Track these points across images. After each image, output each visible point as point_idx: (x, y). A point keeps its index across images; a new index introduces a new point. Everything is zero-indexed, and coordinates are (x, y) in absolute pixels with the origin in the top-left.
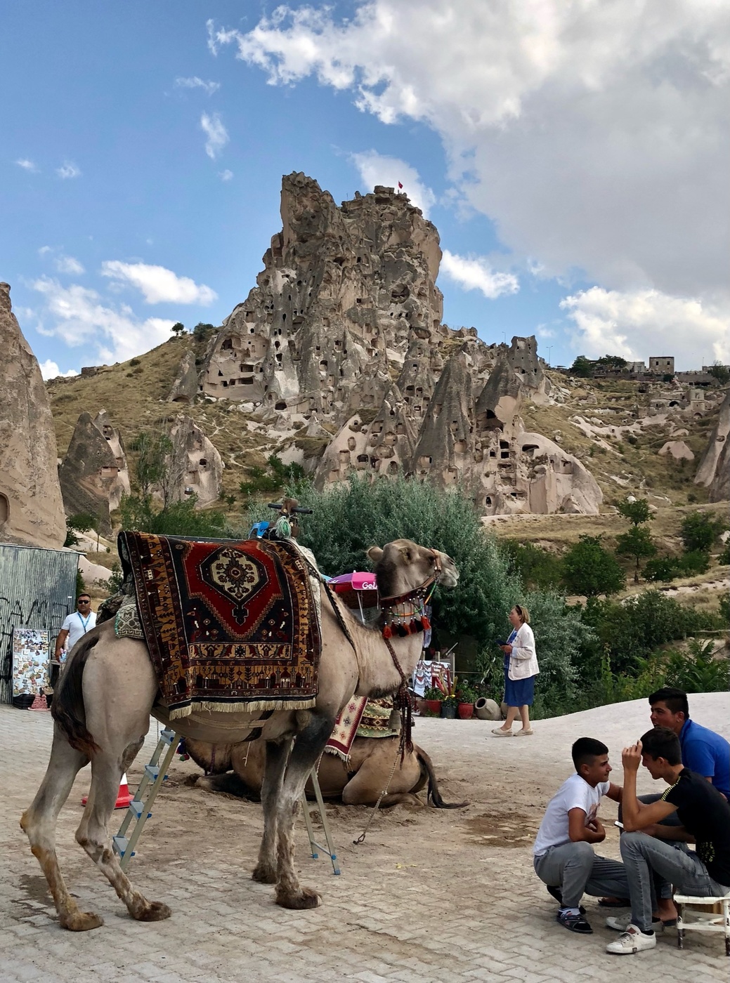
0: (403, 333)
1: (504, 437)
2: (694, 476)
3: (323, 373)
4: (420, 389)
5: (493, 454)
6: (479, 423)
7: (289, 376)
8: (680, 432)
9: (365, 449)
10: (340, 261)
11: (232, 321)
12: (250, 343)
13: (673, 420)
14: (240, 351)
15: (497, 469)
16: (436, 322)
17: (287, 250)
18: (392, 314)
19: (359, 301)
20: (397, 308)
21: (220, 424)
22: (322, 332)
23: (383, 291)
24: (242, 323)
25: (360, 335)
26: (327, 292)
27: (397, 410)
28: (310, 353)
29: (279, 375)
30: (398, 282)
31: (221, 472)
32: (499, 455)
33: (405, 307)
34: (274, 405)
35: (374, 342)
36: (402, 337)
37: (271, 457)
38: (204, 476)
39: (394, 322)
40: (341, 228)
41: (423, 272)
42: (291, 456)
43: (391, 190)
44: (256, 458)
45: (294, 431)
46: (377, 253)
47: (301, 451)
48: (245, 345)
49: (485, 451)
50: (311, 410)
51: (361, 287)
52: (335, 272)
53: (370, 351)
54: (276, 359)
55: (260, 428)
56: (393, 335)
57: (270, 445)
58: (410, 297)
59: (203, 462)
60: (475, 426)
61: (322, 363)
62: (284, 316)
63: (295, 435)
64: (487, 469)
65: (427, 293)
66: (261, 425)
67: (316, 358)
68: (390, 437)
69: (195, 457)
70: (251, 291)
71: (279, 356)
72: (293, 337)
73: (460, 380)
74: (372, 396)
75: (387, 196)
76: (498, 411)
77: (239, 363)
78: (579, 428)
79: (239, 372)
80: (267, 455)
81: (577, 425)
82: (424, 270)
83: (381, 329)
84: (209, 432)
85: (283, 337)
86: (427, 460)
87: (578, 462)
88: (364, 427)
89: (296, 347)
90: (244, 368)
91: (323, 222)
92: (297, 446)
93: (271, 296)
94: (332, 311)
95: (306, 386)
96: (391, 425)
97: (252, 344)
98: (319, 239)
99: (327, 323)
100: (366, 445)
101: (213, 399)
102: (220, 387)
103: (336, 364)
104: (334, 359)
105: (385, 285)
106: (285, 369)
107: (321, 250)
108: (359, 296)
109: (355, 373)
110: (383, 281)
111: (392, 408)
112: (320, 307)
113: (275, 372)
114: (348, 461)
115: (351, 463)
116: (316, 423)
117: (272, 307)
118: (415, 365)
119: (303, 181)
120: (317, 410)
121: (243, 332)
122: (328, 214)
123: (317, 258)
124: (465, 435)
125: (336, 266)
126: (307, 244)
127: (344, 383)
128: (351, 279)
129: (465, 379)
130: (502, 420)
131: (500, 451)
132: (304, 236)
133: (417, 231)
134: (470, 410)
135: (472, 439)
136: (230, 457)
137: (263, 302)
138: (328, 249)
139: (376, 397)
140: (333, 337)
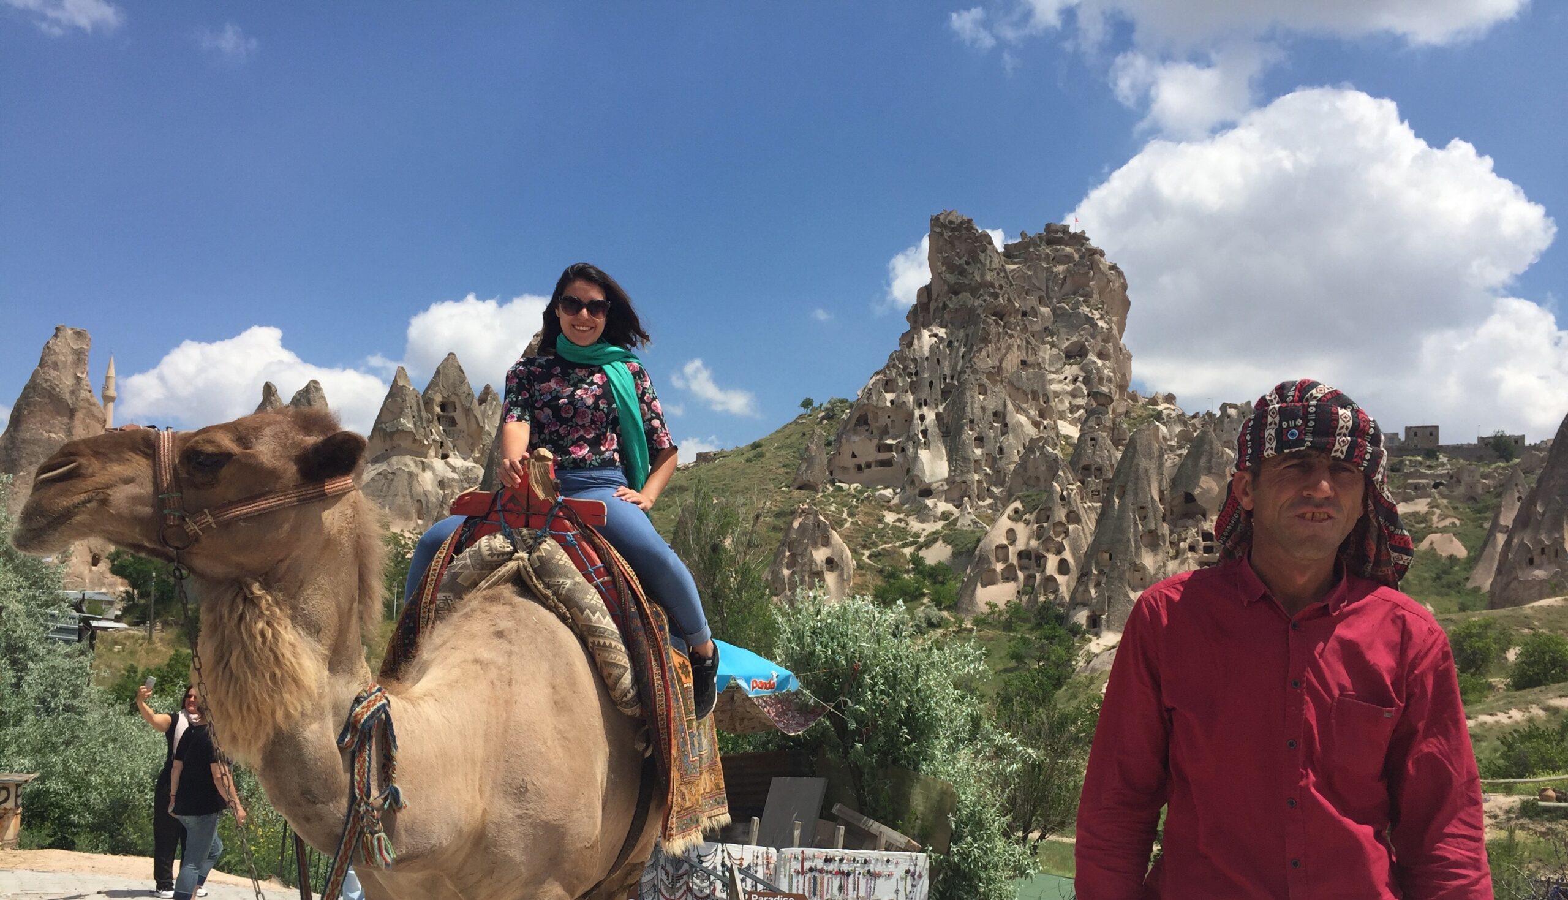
0: (1081, 402)
1: (1206, 526)
2: (1467, 579)
3: (978, 452)
4: (1099, 469)
5: (1192, 548)
6: (1175, 510)
7: (936, 457)
8: (1447, 522)
9: (1028, 544)
10: (1000, 315)
11: (868, 392)
12: (889, 417)
13: (1438, 507)
14: (878, 428)
16: (1122, 387)
17: (936, 304)
18: (1066, 378)
19: (1023, 363)
20: (1071, 370)
21: (851, 515)
22: (978, 402)
23: (1055, 351)
24: (880, 394)
25: (1025, 406)
26: (984, 353)
27: (1069, 494)
28: (962, 427)
29: (924, 455)
30: (1074, 339)
31: (852, 572)
32: (1200, 549)
33: (1082, 369)
34: (917, 491)
35: (1042, 413)
36: (1079, 407)
37: (912, 555)
38: (830, 578)
39: (1069, 388)
40: (1002, 274)
41: (1105, 326)
42: (937, 555)
43: (1066, 229)
44: (895, 556)
45: (941, 524)
46: (1046, 305)
47: (949, 547)
48: (883, 419)
49: (1182, 544)
50: (963, 497)
51: (1027, 348)
52: (993, 330)
53: (1036, 425)
54: (920, 436)
55: (900, 520)
56: (1067, 404)
57: (912, 540)
58: (1089, 357)
59: (830, 561)
60: (1169, 514)
61: (976, 439)
62: (931, 383)
63: (943, 528)
65: (1111, 352)
66: (902, 516)
67: (969, 434)
68: (1060, 529)
69: (820, 555)
70: (892, 355)
71: (925, 433)
72: (941, 409)
73: (1149, 454)
74: (1038, 478)
75: (1060, 235)
76: (1197, 492)
77: (876, 441)
79: (876, 453)
80: (908, 552)
82: (1106, 322)
83: (1051, 396)
84: (838, 523)
85: (930, 408)
86: (1107, 556)
88: (1027, 516)
89: (946, 421)
90: (882, 448)
91: (979, 269)
92: (944, 542)
93: (915, 360)
94: (989, 375)
95: (956, 468)
96: (1061, 514)
97: (891, 418)
98: (974, 291)
99: (983, 390)
100: (1029, 538)
101: (845, 486)
102: (853, 471)
103: (993, 441)
104: (992, 433)
105: (1056, 343)
106: (931, 447)
107: (977, 303)
108: (1023, 356)
109: (1018, 452)
110: (1055, 339)
111: (1062, 491)
112: (975, 372)
113: (919, 452)
114: (1006, 559)
115: (1010, 561)
116: (969, 513)
117: (917, 373)
118: (1092, 439)
119: (955, 220)
120: (969, 497)
121: (881, 404)
122: (985, 259)
123: (972, 311)
124: (1156, 524)
125: (995, 320)
126: (960, 296)
127: (1002, 464)
128: (1013, 337)
129: (1156, 454)
130: (1204, 505)
131: (1202, 543)
132: (956, 287)
133: (1096, 276)
134: (1161, 492)
135: (1165, 529)
136: (863, 554)
137: (905, 368)
138: (985, 301)
139: (1042, 479)
140: (991, 406)
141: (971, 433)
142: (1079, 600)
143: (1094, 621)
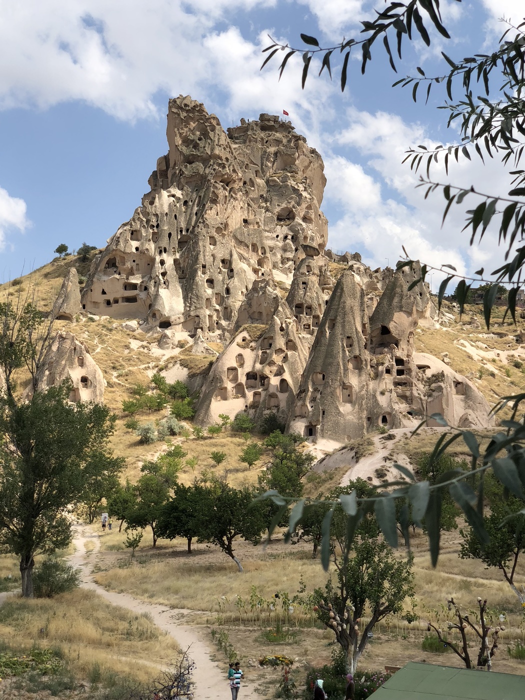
0: (290, 255)
1: (399, 353)
3: (209, 291)
4: (309, 308)
5: (388, 371)
6: (374, 339)
7: (174, 294)
10: (227, 182)
11: (116, 240)
12: (134, 261)
14: (124, 270)
15: (393, 387)
16: (321, 246)
17: (173, 171)
18: (277, 236)
19: (245, 221)
20: (282, 230)
21: (103, 342)
22: (208, 252)
23: (269, 214)
24: (126, 241)
25: (246, 255)
26: (213, 211)
27: (287, 326)
28: (196, 271)
29: (163, 292)
30: (284, 205)
31: (103, 390)
32: (394, 371)
33: (291, 229)
34: (158, 323)
35: (260, 263)
36: (288, 259)
37: (155, 376)
38: (85, 394)
39: (280, 244)
40: (228, 150)
41: (308, 196)
42: (175, 375)
43: (275, 118)
44: (140, 377)
45: (178, 350)
46: (261, 178)
47: (186, 369)
48: (129, 265)
49: (380, 368)
50: (196, 328)
51: (248, 208)
52: (222, 193)
53: (256, 271)
54: (161, 277)
55: (143, 347)
56: (279, 256)
57: (154, 363)
58: (296, 220)
59: (84, 380)
60: (370, 343)
61: (207, 281)
62: (170, 235)
63: (180, 353)
64: (382, 387)
65: (313, 217)
66: (145, 343)
67: (201, 277)
68: (280, 354)
69: (76, 373)
70: (137, 210)
71: (164, 274)
72: (178, 256)
74: (260, 313)
75: (272, 123)
76: (391, 326)
77: (123, 281)
78: (465, 351)
79: (123, 290)
80: (151, 374)
81: (463, 348)
82: (309, 193)
83: (268, 250)
84: (91, 348)
85: (168, 255)
86: (321, 376)
87: (469, 382)
88: (253, 344)
89: (182, 266)
90: (128, 286)
91: (209, 144)
92: (181, 365)
93: (156, 215)
94: (219, 230)
95: (191, 304)
96: (280, 342)
97: (136, 262)
98: (206, 160)
99: (213, 242)
100: (255, 362)
101: (96, 318)
102: (103, 306)
103: (222, 283)
104: (220, 277)
105: (270, 208)
106: (170, 287)
107: (207, 171)
108: (245, 216)
109: (242, 292)
110: (268, 204)
111: (282, 324)
112: (207, 226)
113: (160, 290)
114: (235, 379)
115: (239, 381)
116: (202, 341)
117: (158, 226)
118: (304, 283)
119: (188, 103)
120: (202, 329)
121: (128, 251)
122: (214, 136)
123: (204, 179)
124: (360, 351)
125: (222, 186)
126: (194, 165)
127: (230, 301)
128: (237, 200)
129: (359, 294)
130: (397, 336)
131: (396, 368)
132: (191, 157)
133: (301, 157)
134: (364, 325)
135: (367, 355)
136: (112, 375)
137: (148, 221)
138: (214, 170)
139: (264, 314)
140: (220, 255)
141: (203, 276)
142: (298, 414)
143: (311, 431)
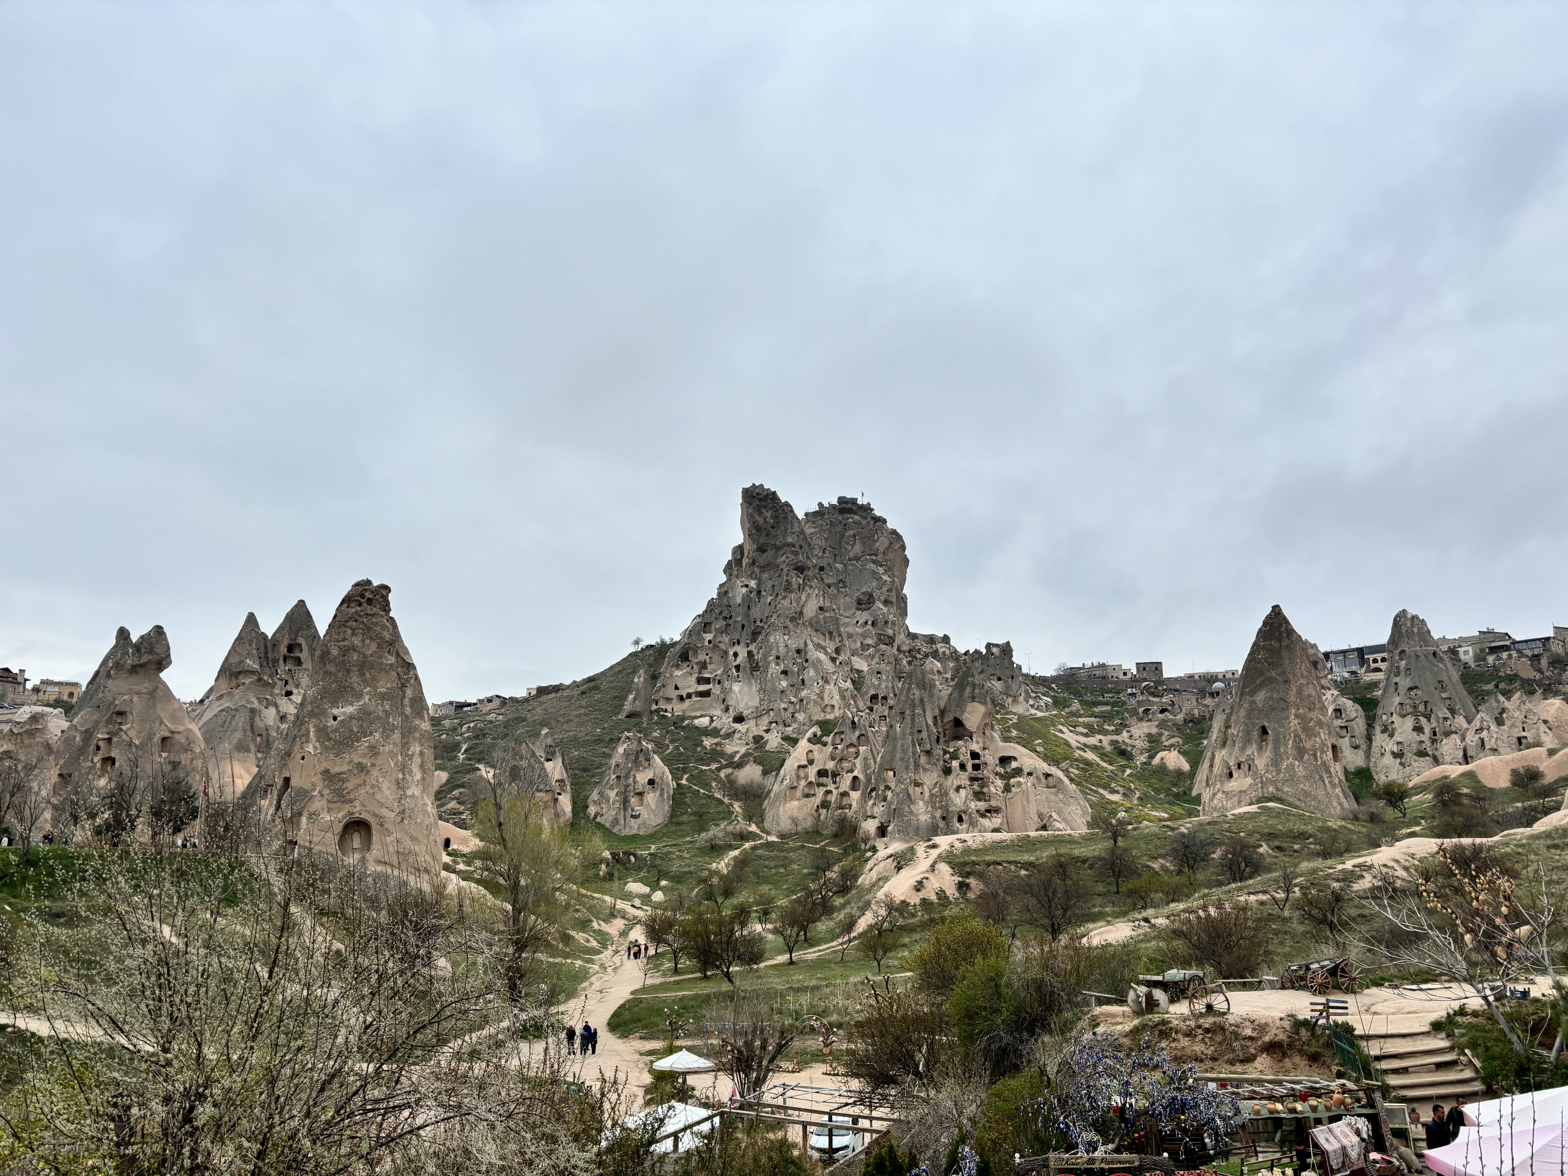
0: (870, 641)
1: (975, 747)
2: (1189, 789)
3: (784, 684)
4: (885, 698)
5: (962, 766)
6: (946, 732)
7: (748, 688)
8: (1173, 741)
9: (825, 763)
10: (800, 569)
11: (690, 633)
12: (707, 655)
13: (1165, 728)
14: (697, 663)
15: (968, 783)
17: (747, 560)
18: (857, 622)
19: (821, 609)
20: (863, 616)
22: (782, 641)
23: (848, 599)
24: (699, 634)
25: (823, 644)
26: (787, 601)
27: (859, 720)
28: (769, 663)
29: (737, 687)
30: (863, 589)
31: (671, 792)
32: (969, 767)
33: (871, 615)
34: (731, 719)
35: (838, 651)
36: (868, 646)
37: (728, 775)
38: (652, 798)
39: (861, 630)
41: (888, 579)
42: (748, 774)
43: (854, 501)
45: (752, 746)
46: (840, 562)
47: (759, 767)
48: (702, 657)
49: (954, 763)
50: (771, 723)
51: (824, 596)
52: (796, 581)
53: (833, 660)
54: (734, 670)
55: (716, 744)
56: (859, 644)
57: (727, 761)
58: (876, 604)
59: (651, 782)
60: (941, 736)
61: (782, 672)
62: (743, 626)
63: (753, 750)
64: (957, 783)
65: (894, 600)
66: (718, 740)
67: (774, 669)
68: (852, 750)
69: (643, 777)
70: (710, 601)
71: (738, 668)
72: (752, 648)
74: (833, 706)
75: (850, 505)
76: (964, 718)
77: (696, 675)
78: (1062, 738)
79: (696, 685)
81: (1060, 735)
82: (889, 576)
83: (845, 636)
84: (661, 748)
85: (742, 647)
86: (891, 773)
87: (1060, 774)
88: (824, 739)
89: (755, 657)
90: (701, 681)
91: (782, 532)
92: (754, 763)
93: (729, 606)
94: (793, 619)
95: (765, 697)
96: (852, 737)
97: (709, 656)
98: (778, 549)
99: (787, 631)
100: (826, 759)
101: (669, 715)
102: (676, 702)
103: (796, 673)
104: (795, 668)
105: (849, 593)
106: (743, 680)
107: (781, 559)
108: (821, 604)
109: (817, 684)
110: (848, 589)
111: (853, 718)
112: (780, 616)
113: (733, 684)
114: (806, 777)
115: (810, 779)
116: (775, 737)
117: (730, 617)
118: (879, 673)
119: (761, 491)
120: (777, 723)
121: (700, 644)
122: (789, 525)
123: (777, 566)
124: (932, 745)
125: (796, 574)
126: (767, 553)
127: (804, 694)
128: (812, 587)
130: (970, 728)
131: (971, 763)
132: (765, 545)
133: (881, 539)
134: (935, 718)
135: (939, 750)
136: (682, 777)
137: (722, 612)
138: (787, 557)
139: (837, 708)
140: (793, 646)
141: (777, 667)
142: (869, 814)
143: (882, 831)
